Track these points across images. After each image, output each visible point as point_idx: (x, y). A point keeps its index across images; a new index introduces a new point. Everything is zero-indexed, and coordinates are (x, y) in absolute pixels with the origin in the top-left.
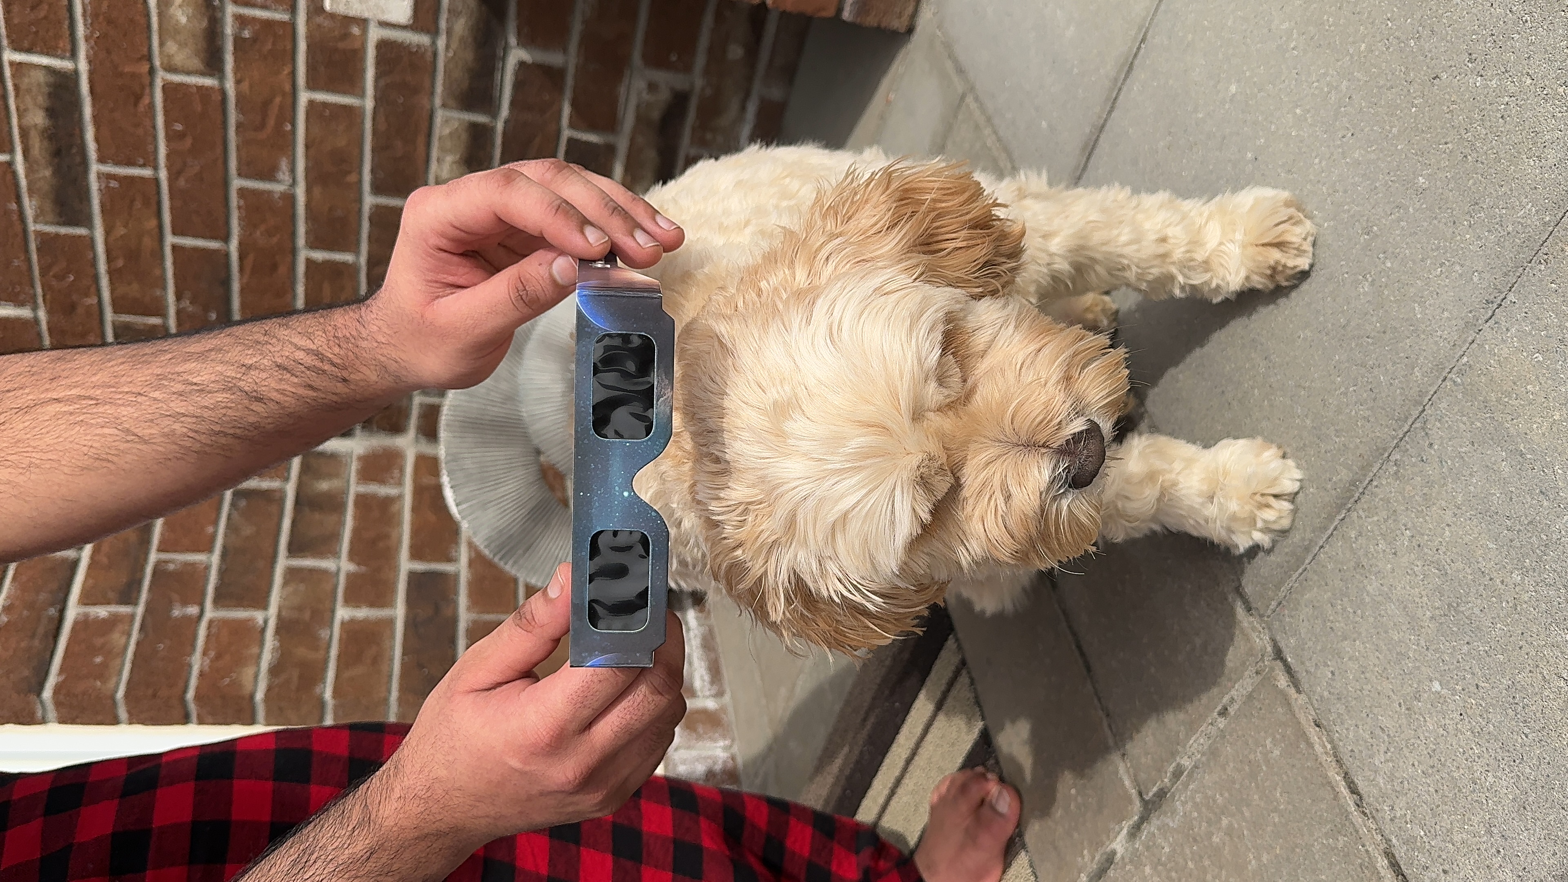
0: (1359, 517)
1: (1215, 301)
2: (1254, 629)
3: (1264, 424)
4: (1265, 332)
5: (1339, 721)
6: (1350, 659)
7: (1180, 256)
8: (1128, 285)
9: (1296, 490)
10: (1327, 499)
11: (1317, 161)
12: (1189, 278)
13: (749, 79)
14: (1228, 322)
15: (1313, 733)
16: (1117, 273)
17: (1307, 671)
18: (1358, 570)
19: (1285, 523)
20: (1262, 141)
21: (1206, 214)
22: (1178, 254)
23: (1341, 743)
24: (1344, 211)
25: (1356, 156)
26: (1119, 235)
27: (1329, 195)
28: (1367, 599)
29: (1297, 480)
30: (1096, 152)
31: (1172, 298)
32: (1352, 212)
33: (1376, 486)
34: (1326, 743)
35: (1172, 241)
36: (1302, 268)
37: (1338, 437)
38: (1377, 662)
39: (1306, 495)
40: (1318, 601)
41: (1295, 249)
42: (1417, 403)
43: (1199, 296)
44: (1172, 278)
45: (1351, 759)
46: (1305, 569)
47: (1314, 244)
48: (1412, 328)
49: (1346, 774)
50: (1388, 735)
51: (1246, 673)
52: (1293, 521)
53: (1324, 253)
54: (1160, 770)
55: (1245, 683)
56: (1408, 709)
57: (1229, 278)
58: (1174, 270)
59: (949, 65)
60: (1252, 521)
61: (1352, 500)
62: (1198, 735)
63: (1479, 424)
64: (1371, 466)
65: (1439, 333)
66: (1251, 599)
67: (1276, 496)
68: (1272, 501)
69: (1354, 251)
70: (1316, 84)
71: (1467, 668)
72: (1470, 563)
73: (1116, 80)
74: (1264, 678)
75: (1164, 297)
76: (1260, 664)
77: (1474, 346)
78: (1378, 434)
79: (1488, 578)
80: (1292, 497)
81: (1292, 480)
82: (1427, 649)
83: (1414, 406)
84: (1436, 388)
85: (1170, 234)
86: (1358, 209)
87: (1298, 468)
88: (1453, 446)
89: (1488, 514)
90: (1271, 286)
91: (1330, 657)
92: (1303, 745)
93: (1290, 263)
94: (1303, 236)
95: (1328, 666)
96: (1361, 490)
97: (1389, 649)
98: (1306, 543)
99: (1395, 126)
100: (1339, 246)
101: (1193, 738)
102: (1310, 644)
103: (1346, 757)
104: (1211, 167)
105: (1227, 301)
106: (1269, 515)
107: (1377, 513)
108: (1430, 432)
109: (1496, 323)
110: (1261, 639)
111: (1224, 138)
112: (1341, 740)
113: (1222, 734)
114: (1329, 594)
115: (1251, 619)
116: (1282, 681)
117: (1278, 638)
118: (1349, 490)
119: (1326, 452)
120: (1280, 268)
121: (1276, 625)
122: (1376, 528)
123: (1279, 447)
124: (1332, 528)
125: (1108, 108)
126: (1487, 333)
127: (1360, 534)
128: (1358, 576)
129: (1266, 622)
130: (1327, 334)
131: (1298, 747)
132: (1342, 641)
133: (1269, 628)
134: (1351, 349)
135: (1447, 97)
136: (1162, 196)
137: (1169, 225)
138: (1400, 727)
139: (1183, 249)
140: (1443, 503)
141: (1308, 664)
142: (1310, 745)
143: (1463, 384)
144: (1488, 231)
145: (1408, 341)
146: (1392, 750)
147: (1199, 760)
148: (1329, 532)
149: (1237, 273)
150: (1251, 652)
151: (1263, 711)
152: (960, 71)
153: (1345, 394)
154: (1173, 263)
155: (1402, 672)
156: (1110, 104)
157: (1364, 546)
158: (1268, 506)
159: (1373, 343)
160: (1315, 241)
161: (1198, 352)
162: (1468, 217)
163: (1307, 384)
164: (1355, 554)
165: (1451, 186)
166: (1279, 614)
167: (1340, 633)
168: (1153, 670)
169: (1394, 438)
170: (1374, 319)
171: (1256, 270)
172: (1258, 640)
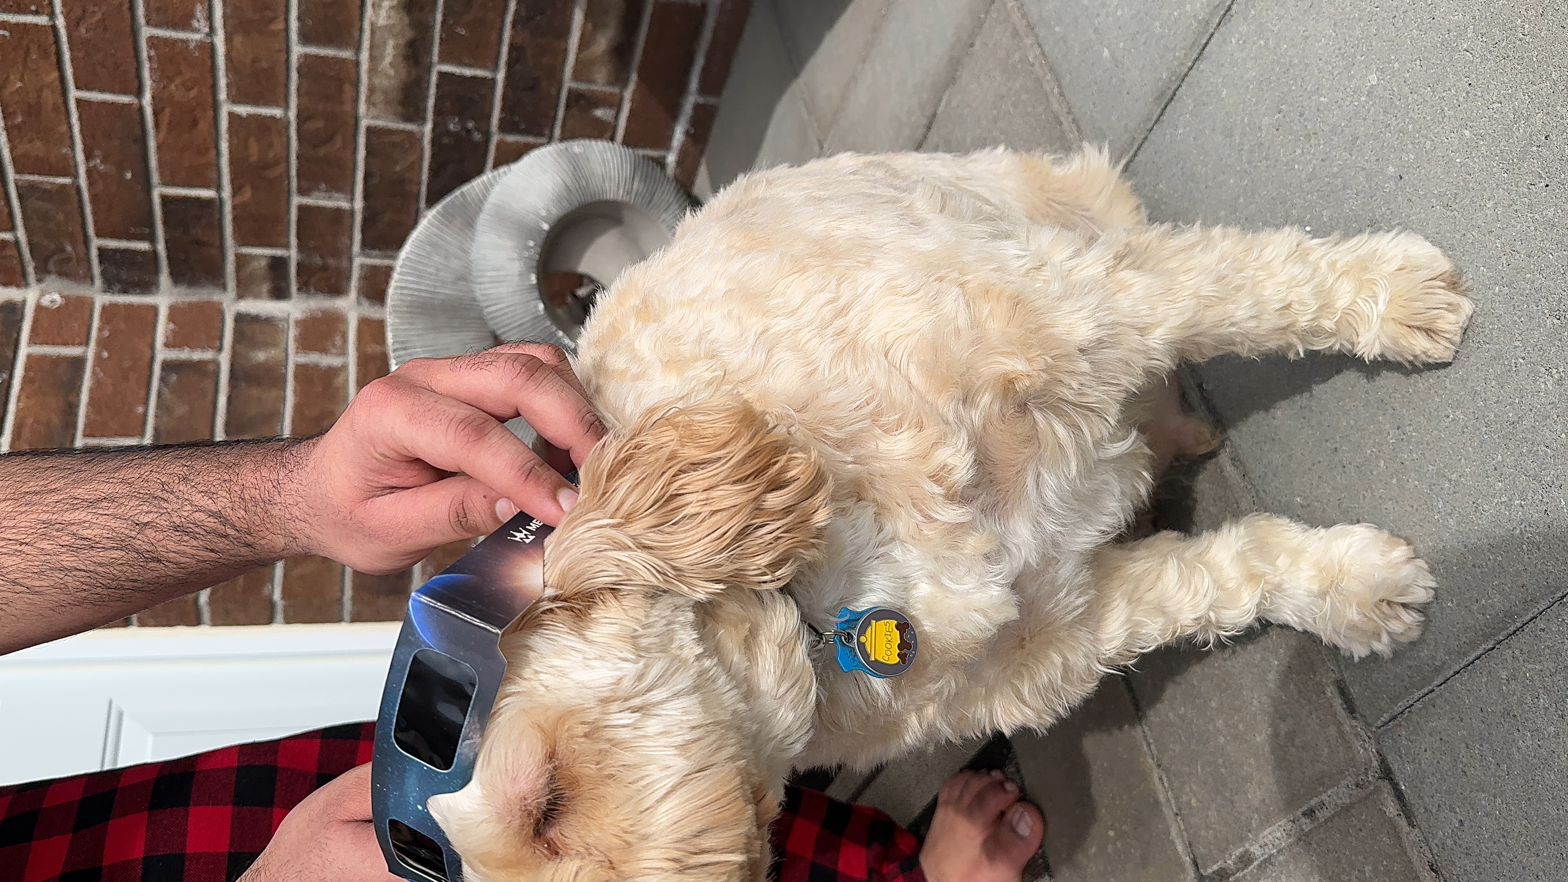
0: (1514, 656)
2: (1357, 735)
6: (1487, 815)
9: (1431, 600)
10: (1470, 621)
12: (1311, 346)
15: (1427, 877)
17: (1425, 808)
18: (1507, 719)
19: (1413, 636)
20: (1411, 157)
22: (1303, 322)
24: (1526, 280)
25: (1550, 214)
28: (1518, 756)
29: (1432, 588)
32: (1537, 284)
33: (1542, 628)
35: (1295, 309)
39: (1442, 609)
40: (1449, 735)
44: (1288, 347)
46: (1433, 691)
51: (1344, 782)
52: (1423, 634)
54: (1224, 851)
55: (1341, 792)
57: (1355, 339)
58: (1293, 340)
61: (1505, 633)
62: (1273, 827)
64: (1537, 602)
66: (1355, 702)
67: (1404, 606)
68: (1400, 612)
73: (1206, 23)
74: (1366, 796)
76: (1363, 777)
80: (1424, 610)
81: (1425, 588)
85: (1295, 299)
91: (1460, 803)
95: (1456, 812)
96: (1519, 625)
98: (1438, 663)
101: (1267, 829)
102: (1433, 779)
110: (1365, 749)
111: (1357, 138)
113: (1307, 837)
114: (1464, 732)
115: (1354, 723)
116: (1391, 808)
117: (1390, 758)
119: (1474, 566)
121: (1388, 743)
122: (1536, 678)
124: (1473, 656)
125: (1195, 55)
127: (1513, 677)
128: (1506, 726)
130: (1487, 425)
132: (1477, 791)
133: (1377, 741)
137: (1296, 284)
139: (1309, 318)
141: (1428, 801)
147: (1274, 857)
148: (1471, 659)
150: (1352, 761)
151: (1361, 834)
153: (1508, 505)
154: (1295, 333)
157: (1519, 694)
158: (1398, 618)
163: (1454, 477)
164: (1505, 698)
166: (1393, 731)
167: (1475, 782)
168: (1222, 739)
172: (1362, 751)
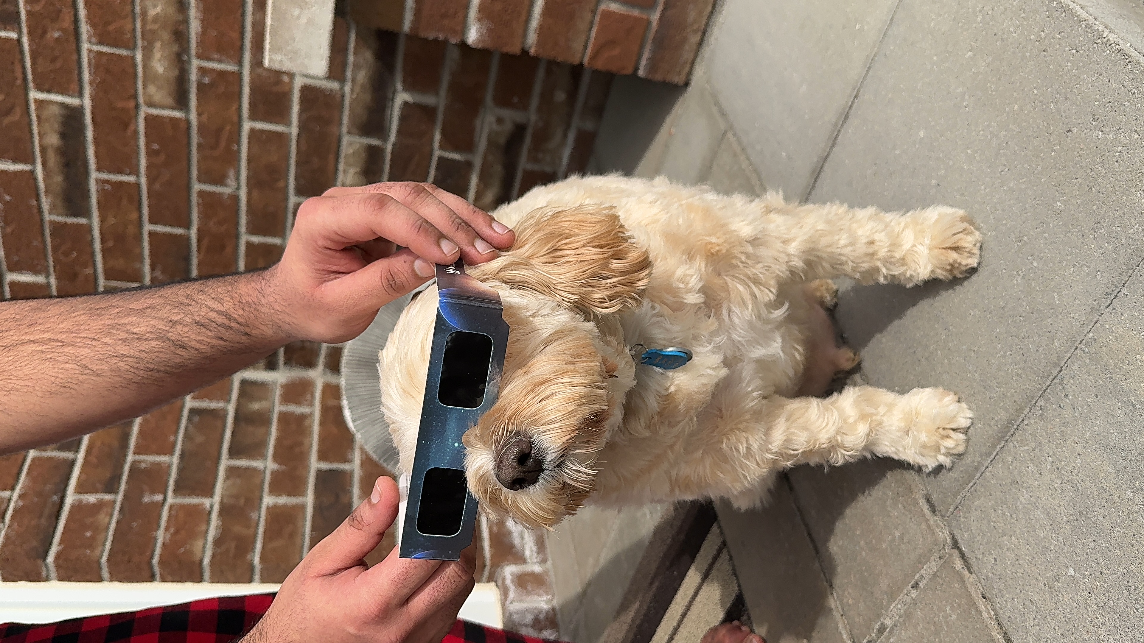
0: (1014, 446)
1: (908, 286)
2: (938, 526)
3: (944, 376)
4: (945, 310)
5: (1000, 595)
6: (1008, 550)
7: (884, 254)
8: (846, 275)
9: (969, 425)
10: (990, 432)
11: (983, 187)
12: (891, 270)
13: (570, 115)
14: (918, 302)
15: (980, 602)
16: (838, 266)
17: (976, 558)
18: (1014, 485)
19: (961, 449)
20: (943, 172)
21: (903, 224)
22: (882, 253)
23: (1001, 612)
24: (1002, 225)
25: (1011, 185)
26: (839, 240)
27: (992, 213)
28: (1020, 507)
29: (969, 418)
30: (823, 175)
31: (878, 284)
32: (1008, 225)
33: (1027, 425)
34: (991, 611)
35: (878, 243)
36: (972, 266)
37: (998, 388)
38: (1028, 553)
39: (976, 429)
40: (985, 507)
41: (967, 252)
42: (1056, 365)
43: (896, 283)
44: (877, 270)
45: (1009, 623)
46: (975, 483)
47: (981, 249)
48: (1052, 311)
49: (1005, 633)
50: (1036, 607)
51: (932, 558)
53: (989, 254)
54: (869, 627)
55: (931, 565)
56: (1050, 588)
57: (919, 270)
58: (879, 264)
59: (715, 110)
60: (937, 449)
61: (1009, 434)
62: (896, 602)
63: (1101, 382)
64: (1024, 410)
65: (1072, 315)
66: (935, 504)
67: (954, 430)
68: (951, 433)
69: (1010, 254)
70: (982, 133)
71: (1094, 559)
72: (1095, 482)
73: (836, 124)
74: (945, 562)
75: (872, 283)
76: (943, 551)
77: (1098, 325)
78: (1028, 386)
79: (1108, 494)
80: (966, 431)
81: (965, 418)
82: (1065, 544)
83: (1054, 367)
84: (1070, 355)
85: (876, 238)
86: (1012, 223)
87: (969, 409)
88: (1082, 397)
89: (1108, 447)
90: (950, 277)
91: (994, 548)
92: (973, 612)
93: (964, 262)
94: (974, 243)
95: (992, 554)
96: (1015, 427)
97: (1036, 544)
98: (976, 464)
99: (1039, 165)
100: (1000, 250)
101: (893, 605)
102: (979, 538)
103: (1005, 621)
104: (905, 189)
105: (917, 286)
106: (949, 443)
107: (1027, 444)
108: (1066, 386)
109: (1114, 309)
110: (943, 533)
111: (915, 169)
112: (1001, 609)
113: (915, 602)
114: (993, 502)
115: (936, 518)
116: (959, 564)
117: (955, 533)
118: (1007, 427)
119: (990, 398)
120: (956, 265)
121: (954, 522)
122: (1026, 455)
123: (955, 394)
124: (995, 453)
125: (831, 144)
126: (1107, 316)
127: (1015, 459)
128: (1013, 490)
129: (946, 521)
130: (990, 313)
131: (970, 613)
132: (1002, 536)
133: (949, 526)
134: (1008, 324)
135: (1077, 145)
136: (871, 210)
137: (876, 232)
138: (1045, 600)
139: (886, 250)
140: (1076, 438)
141: (977, 552)
142: (979, 612)
143: (1090, 352)
144: (1108, 243)
145: (1049, 320)
146: (1039, 617)
147: (897, 621)
148: (993, 456)
149: (925, 267)
150: (935, 543)
151: (944, 586)
152: (723, 114)
153: (1004, 356)
154: (879, 259)
155: (1046, 560)
156: (832, 141)
157: (1018, 468)
158: (948, 437)
159: (1024, 321)
160: (981, 246)
161: (896, 323)
162: (1092, 232)
163: (976, 349)
164: (1011, 473)
165: (1081, 209)
166: (956, 516)
167: (1000, 531)
168: (864, 554)
169: (1040, 389)
170: (1025, 303)
171: (938, 266)
172: (941, 534)
